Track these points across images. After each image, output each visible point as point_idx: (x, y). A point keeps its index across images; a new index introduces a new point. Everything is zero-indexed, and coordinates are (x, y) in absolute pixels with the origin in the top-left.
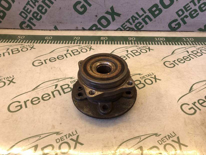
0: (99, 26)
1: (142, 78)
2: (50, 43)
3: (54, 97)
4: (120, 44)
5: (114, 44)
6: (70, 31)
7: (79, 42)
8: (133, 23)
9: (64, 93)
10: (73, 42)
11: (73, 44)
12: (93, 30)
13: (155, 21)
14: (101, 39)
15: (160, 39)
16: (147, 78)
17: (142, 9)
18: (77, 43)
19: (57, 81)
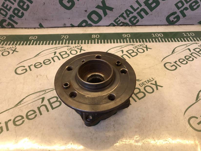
0: (89, 22)
1: (141, 85)
2: (35, 45)
3: (41, 114)
4: (114, 42)
5: (108, 43)
6: (57, 28)
7: (67, 41)
8: (127, 18)
9: (53, 108)
10: (61, 41)
11: (61, 44)
12: (83, 26)
13: (152, 15)
14: (92, 37)
15: (157, 35)
16: (147, 85)
17: (137, 2)
18: (65, 44)
19: (44, 92)
